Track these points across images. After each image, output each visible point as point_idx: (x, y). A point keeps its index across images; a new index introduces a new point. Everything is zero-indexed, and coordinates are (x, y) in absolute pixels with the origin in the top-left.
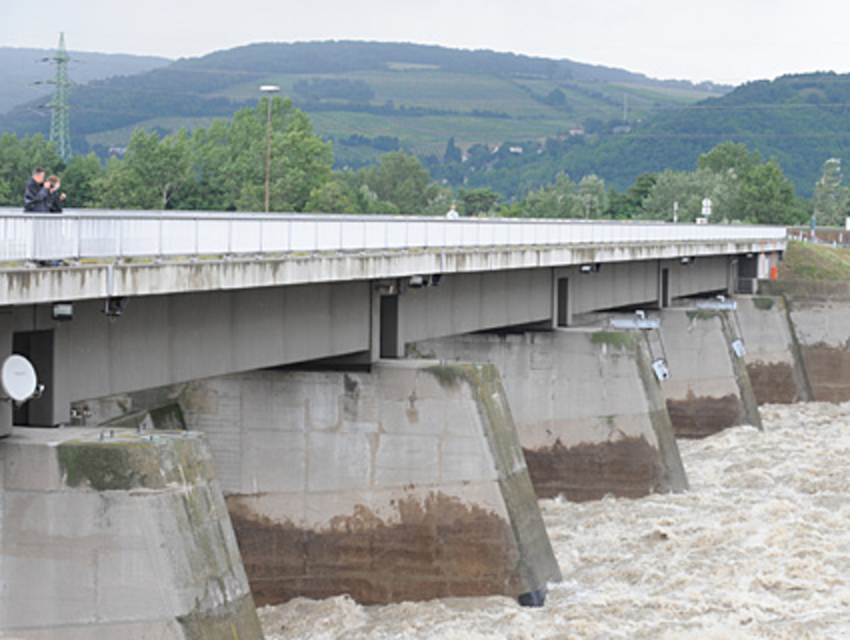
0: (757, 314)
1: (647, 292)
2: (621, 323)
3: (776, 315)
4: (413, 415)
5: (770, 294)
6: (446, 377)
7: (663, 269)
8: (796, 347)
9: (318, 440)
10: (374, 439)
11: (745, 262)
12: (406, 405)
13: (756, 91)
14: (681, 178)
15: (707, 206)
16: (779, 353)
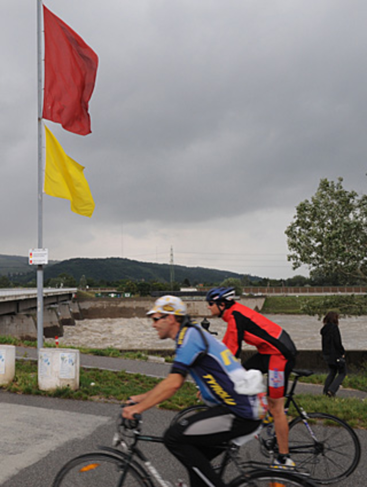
0: (73, 304)
1: (55, 300)
2: (52, 306)
3: (76, 304)
4: (22, 322)
5: (74, 300)
6: (28, 316)
7: (57, 296)
8: (80, 309)
9: (7, 327)
10: (16, 326)
11: (70, 295)
12: (21, 321)
13: (65, 262)
14: (56, 279)
15: (62, 285)
16: (77, 311)
